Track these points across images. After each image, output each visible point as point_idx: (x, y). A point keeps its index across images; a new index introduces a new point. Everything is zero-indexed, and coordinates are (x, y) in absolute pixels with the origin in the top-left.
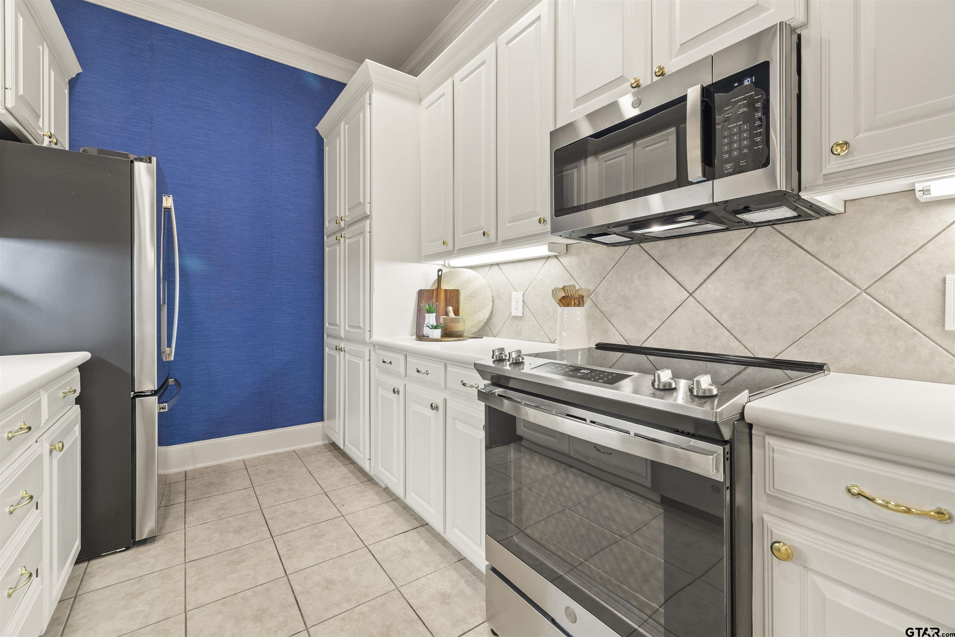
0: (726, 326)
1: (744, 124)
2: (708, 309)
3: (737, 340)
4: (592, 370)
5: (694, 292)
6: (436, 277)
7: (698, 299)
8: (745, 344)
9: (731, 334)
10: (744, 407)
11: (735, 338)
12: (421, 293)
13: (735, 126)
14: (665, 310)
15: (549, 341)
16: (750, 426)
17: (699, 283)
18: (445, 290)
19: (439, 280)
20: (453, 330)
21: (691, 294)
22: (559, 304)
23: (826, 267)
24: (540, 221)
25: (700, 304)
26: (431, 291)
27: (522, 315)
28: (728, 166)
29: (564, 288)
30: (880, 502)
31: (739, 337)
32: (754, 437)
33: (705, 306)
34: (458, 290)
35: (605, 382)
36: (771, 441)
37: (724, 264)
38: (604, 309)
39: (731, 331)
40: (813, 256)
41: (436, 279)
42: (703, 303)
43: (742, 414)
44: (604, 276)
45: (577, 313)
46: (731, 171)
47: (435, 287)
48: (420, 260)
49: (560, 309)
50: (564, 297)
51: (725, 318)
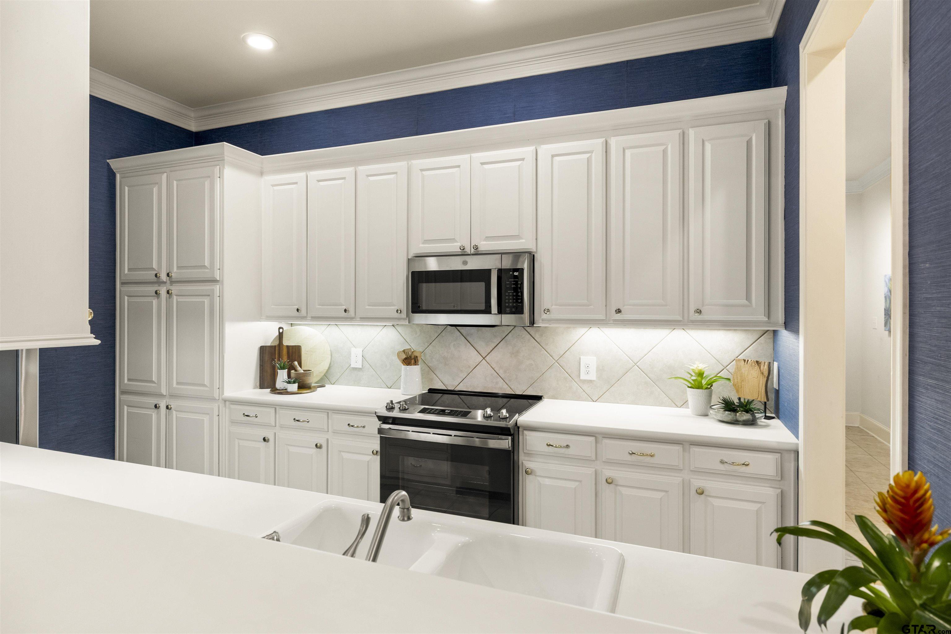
0: (501, 376)
1: (514, 292)
2: (493, 367)
3: (507, 384)
4: (451, 410)
5: (485, 357)
6: (277, 334)
7: (488, 361)
8: (510, 386)
9: (504, 381)
10: (517, 420)
11: (506, 383)
12: (263, 349)
13: (511, 292)
14: (469, 367)
15: (386, 387)
16: (519, 428)
17: (488, 352)
18: (288, 347)
19: (281, 337)
20: (305, 382)
21: (484, 358)
22: (402, 363)
23: (543, 349)
24: (397, 311)
25: (489, 364)
26: (272, 348)
27: (361, 367)
28: (508, 309)
29: (404, 351)
30: (554, 446)
31: (507, 382)
32: (520, 432)
33: (492, 365)
34: (300, 346)
35: (462, 416)
36: (525, 432)
37: (501, 343)
38: (430, 365)
39: (504, 380)
40: (538, 343)
41: (277, 336)
42: (490, 363)
43: (516, 423)
44: (430, 343)
45: (415, 370)
46: (509, 312)
47: (277, 343)
48: (261, 319)
49: (404, 367)
50: (406, 358)
51: (501, 372)
